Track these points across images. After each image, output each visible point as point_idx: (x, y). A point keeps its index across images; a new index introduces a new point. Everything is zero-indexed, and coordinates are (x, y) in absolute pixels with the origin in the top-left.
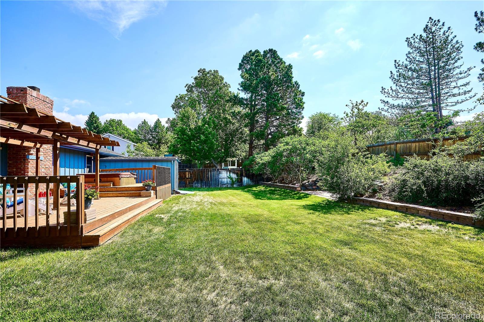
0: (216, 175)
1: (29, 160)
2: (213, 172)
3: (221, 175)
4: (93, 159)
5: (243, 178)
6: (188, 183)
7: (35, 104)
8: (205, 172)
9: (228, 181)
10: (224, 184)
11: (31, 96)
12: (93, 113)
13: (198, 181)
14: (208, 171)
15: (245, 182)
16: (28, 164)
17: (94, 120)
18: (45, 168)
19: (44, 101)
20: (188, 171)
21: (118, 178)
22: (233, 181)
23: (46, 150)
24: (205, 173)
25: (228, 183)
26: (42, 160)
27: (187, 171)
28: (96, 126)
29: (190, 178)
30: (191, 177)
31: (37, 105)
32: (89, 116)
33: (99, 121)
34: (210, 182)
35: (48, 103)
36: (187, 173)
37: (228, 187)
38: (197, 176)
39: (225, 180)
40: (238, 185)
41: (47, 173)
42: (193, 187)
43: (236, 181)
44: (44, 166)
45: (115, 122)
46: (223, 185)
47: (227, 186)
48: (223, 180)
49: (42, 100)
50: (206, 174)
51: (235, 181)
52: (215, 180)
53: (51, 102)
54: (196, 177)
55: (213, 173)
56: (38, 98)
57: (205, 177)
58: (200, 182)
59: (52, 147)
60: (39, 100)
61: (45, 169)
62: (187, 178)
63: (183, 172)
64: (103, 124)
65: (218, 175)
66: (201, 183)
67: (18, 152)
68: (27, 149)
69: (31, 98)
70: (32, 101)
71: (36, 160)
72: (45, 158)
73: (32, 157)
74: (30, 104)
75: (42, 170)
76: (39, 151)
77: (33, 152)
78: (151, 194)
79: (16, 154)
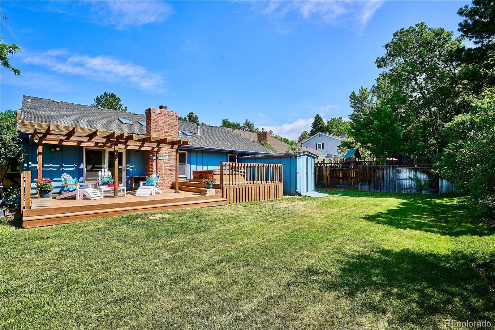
0: (391, 175)
2: (386, 170)
3: (400, 175)
4: (237, 157)
5: (440, 180)
6: (352, 184)
8: (374, 170)
9: (412, 184)
10: (405, 189)
11: (155, 113)
12: (318, 115)
13: (364, 181)
14: (379, 169)
15: (444, 188)
16: (152, 163)
17: (318, 122)
20: (353, 169)
21: (211, 175)
22: (421, 184)
23: (171, 152)
24: (374, 172)
25: (411, 188)
26: (167, 160)
27: (351, 169)
28: (320, 126)
29: (354, 178)
30: (356, 176)
31: (161, 119)
32: (314, 119)
33: (323, 122)
34: (382, 184)
35: (172, 116)
36: (352, 171)
37: (411, 194)
38: (363, 175)
39: (407, 183)
40: (431, 192)
41: (172, 170)
42: (358, 189)
43: (428, 185)
44: (168, 164)
45: (335, 120)
46: (402, 189)
47: (411, 191)
48: (404, 182)
50: (376, 173)
51: (425, 184)
52: (390, 181)
53: (176, 114)
54: (361, 176)
55: (387, 172)
56: (162, 114)
57: (374, 177)
58: (367, 183)
61: (170, 166)
62: (351, 178)
63: (346, 169)
64: (326, 124)
65: (394, 174)
66: (369, 184)
67: (148, 154)
68: (152, 152)
69: (155, 115)
70: (156, 116)
71: (156, 160)
72: (169, 158)
73: (155, 158)
74: (153, 119)
75: (167, 167)
76: (158, 153)
77: (156, 154)
78: (207, 193)
79: (147, 156)
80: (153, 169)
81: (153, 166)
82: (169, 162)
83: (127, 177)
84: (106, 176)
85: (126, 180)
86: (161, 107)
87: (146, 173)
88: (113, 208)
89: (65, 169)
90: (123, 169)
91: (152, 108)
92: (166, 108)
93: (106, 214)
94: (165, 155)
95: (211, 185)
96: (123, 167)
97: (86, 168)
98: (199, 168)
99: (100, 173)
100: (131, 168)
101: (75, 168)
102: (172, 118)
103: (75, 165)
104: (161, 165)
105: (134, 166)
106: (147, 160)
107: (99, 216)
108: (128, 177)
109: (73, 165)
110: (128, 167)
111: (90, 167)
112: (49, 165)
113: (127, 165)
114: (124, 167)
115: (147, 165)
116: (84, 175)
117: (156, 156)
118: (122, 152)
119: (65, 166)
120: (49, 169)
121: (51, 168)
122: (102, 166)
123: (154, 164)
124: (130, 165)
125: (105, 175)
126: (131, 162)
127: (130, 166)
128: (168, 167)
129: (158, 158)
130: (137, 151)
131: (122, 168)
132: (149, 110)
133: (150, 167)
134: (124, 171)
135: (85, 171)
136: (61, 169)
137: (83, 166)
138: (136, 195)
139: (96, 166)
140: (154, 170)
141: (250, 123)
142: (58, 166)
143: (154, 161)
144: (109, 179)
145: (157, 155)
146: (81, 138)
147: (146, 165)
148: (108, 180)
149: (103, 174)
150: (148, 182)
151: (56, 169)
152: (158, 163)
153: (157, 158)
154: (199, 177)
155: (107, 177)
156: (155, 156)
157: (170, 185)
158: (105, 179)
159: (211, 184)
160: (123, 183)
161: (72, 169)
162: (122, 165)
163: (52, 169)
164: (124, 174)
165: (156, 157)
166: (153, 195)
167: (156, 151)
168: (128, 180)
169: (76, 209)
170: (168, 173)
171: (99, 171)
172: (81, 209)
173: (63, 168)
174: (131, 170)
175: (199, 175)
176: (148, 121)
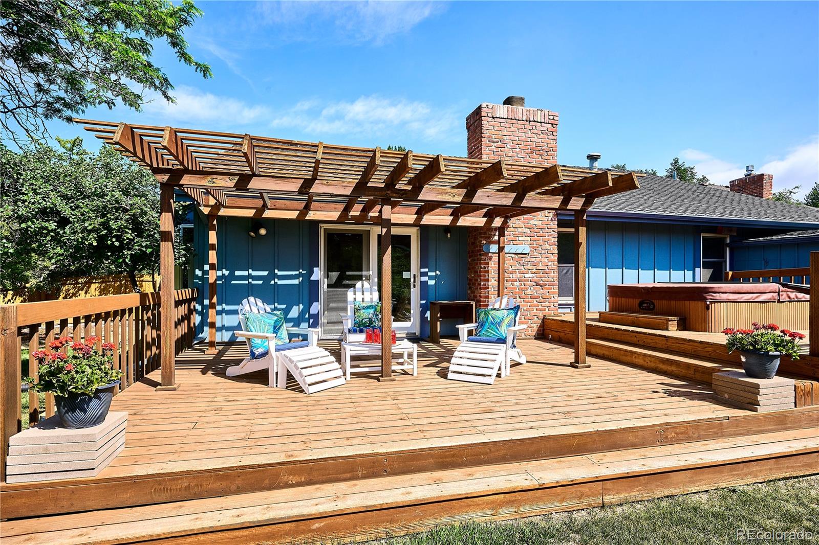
1: (490, 254)
4: (728, 242)
7: (505, 133)
11: (493, 118)
16: (488, 264)
18: (534, 270)
19: (530, 121)
21: (700, 304)
23: (537, 230)
26: (526, 254)
31: (511, 134)
35: (541, 123)
41: (541, 282)
44: (530, 267)
49: (524, 119)
53: (551, 117)
56: (511, 119)
59: (556, 223)
60: (514, 121)
61: (535, 273)
67: (476, 239)
68: (485, 232)
69: (492, 123)
70: (496, 128)
71: (499, 253)
72: (533, 248)
73: (494, 248)
74: (490, 137)
75: (526, 276)
76: (502, 234)
77: (496, 238)
78: (759, 398)
79: (473, 243)
80: (488, 280)
81: (488, 272)
82: (533, 259)
83: (422, 302)
84: (364, 305)
85: (419, 309)
86: (508, 101)
87: (469, 292)
88: (358, 478)
89: (280, 282)
90: (412, 280)
91: (484, 105)
92: (521, 101)
93: (317, 525)
94: (521, 239)
95: (777, 362)
96: (412, 276)
97: (326, 280)
98: (632, 278)
99: (350, 294)
100: (431, 278)
101: (301, 279)
102: (542, 128)
103: (301, 271)
104: (511, 269)
105: (439, 273)
106: (470, 257)
107: (287, 534)
108: (424, 302)
109: (298, 272)
110: (425, 274)
111: (335, 275)
112: (245, 273)
113: (422, 270)
114: (414, 275)
115: (474, 268)
116: (321, 296)
117: (498, 242)
118: (410, 236)
119: (280, 273)
120: (247, 282)
121: (250, 280)
122: (364, 273)
123: (493, 266)
124: (429, 271)
125: (363, 299)
126: (432, 262)
127: (430, 274)
128: (530, 275)
129: (503, 248)
130: (446, 229)
131: (410, 279)
132: (478, 110)
133: (480, 276)
134: (414, 286)
135: (324, 286)
136: (272, 282)
137: (318, 274)
138: (450, 376)
139: (348, 273)
140: (493, 283)
141: (685, 166)
142: (265, 273)
143: (491, 259)
144: (372, 311)
145: (501, 238)
146: (279, 181)
147: (469, 269)
148: (371, 316)
149: (359, 296)
150: (482, 325)
151: (261, 282)
152: (503, 264)
153: (501, 249)
154: (637, 306)
155: (368, 307)
156: (494, 243)
157: (535, 327)
158: (362, 311)
159: (776, 357)
160: (412, 319)
161: (296, 282)
162: (409, 270)
163: (254, 282)
164: (415, 293)
165: (497, 245)
166: (503, 375)
167: (496, 229)
168: (424, 309)
169: (196, 486)
170: (529, 292)
171: (349, 286)
172: (217, 485)
173: (276, 280)
174: (432, 282)
175: (637, 301)
176: (474, 146)
